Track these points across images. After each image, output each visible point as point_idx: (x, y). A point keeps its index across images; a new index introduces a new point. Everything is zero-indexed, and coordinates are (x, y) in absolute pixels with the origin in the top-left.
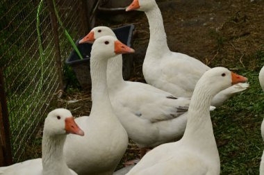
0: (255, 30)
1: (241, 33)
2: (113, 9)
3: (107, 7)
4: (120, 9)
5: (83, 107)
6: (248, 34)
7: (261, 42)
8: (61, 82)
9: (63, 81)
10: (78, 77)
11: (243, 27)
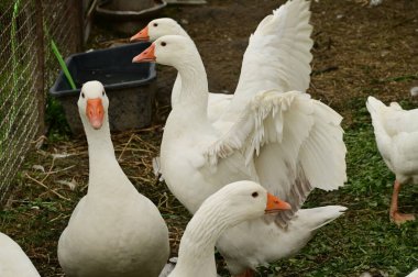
0: (347, 64)
1: (324, 67)
2: (120, 13)
3: (110, 9)
4: (131, 13)
5: (77, 166)
6: (335, 69)
7: (356, 83)
8: (42, 123)
9: (46, 121)
10: (68, 117)
11: (327, 58)
